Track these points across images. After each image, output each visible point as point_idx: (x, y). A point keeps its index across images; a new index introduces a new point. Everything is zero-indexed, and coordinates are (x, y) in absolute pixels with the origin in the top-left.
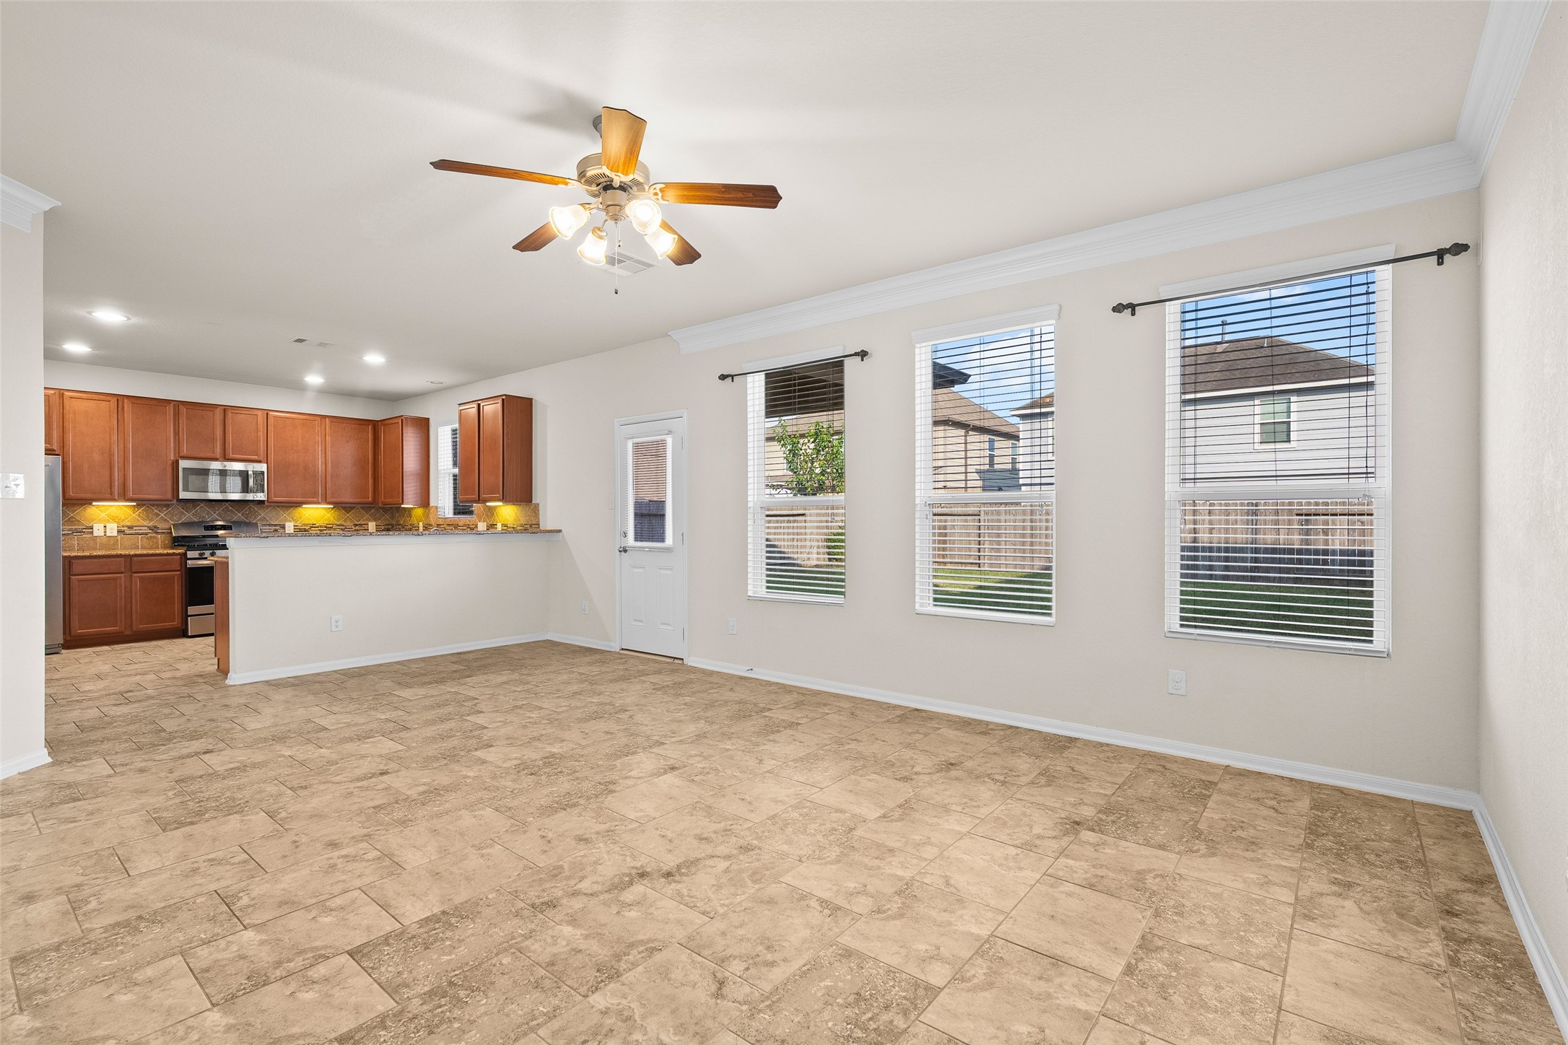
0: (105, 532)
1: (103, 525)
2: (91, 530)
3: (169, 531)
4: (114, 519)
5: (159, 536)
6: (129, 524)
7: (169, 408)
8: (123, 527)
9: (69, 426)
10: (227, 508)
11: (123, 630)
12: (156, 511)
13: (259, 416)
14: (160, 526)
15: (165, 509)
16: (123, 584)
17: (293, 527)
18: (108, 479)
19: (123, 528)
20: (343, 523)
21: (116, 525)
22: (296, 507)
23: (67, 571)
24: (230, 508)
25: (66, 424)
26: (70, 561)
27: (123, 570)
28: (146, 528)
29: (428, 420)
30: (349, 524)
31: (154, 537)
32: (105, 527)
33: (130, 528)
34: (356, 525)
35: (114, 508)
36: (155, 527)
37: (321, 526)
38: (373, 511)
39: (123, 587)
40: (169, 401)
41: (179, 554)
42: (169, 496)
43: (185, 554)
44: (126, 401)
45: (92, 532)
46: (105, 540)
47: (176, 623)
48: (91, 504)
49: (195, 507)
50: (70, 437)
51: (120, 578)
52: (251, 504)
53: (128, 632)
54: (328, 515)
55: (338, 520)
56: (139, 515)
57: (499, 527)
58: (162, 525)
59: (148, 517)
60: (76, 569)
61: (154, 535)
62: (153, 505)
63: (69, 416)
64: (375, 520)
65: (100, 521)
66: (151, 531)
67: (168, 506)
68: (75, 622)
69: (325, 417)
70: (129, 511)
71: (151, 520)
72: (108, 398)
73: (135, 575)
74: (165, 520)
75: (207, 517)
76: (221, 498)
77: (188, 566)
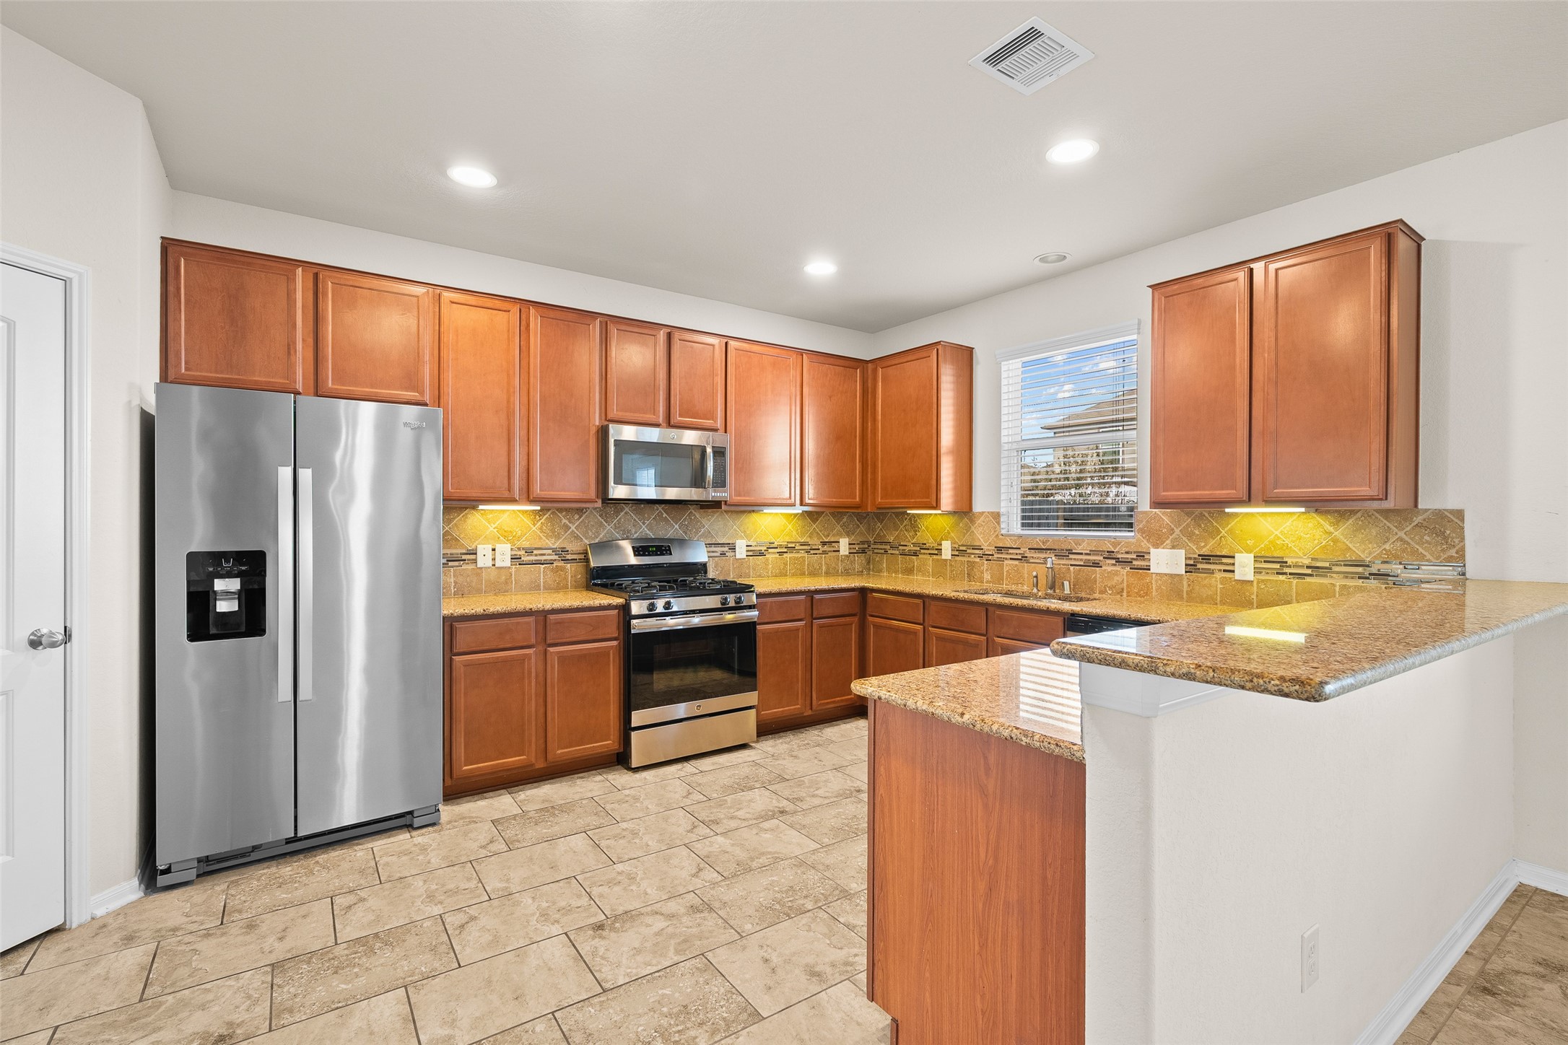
0: (494, 559)
1: (490, 547)
2: (472, 557)
3: (582, 557)
4: (506, 535)
5: (569, 565)
6: (526, 544)
7: (594, 327)
8: (519, 549)
9: (448, 355)
10: (660, 515)
11: (533, 760)
12: (564, 521)
13: (717, 347)
14: (569, 547)
15: (576, 517)
16: (533, 670)
17: (745, 548)
18: (504, 459)
19: (519, 553)
20: (808, 540)
21: (509, 546)
22: (750, 512)
23: (447, 648)
24: (665, 515)
25: (444, 353)
26: (451, 626)
27: (533, 641)
28: (550, 552)
29: (970, 350)
30: (815, 542)
31: (562, 569)
32: (494, 550)
33: (529, 551)
34: (824, 543)
35: (506, 515)
36: (564, 550)
37: (781, 546)
38: (845, 520)
39: (533, 675)
40: (592, 315)
41: (615, 607)
42: (592, 494)
43: (625, 608)
44: (532, 311)
45: (476, 560)
46: (494, 573)
47: (610, 744)
48: (474, 508)
49: (617, 513)
50: (449, 378)
51: (528, 656)
52: (692, 509)
53: (540, 765)
54: (790, 527)
55: (803, 535)
56: (541, 529)
57: (1245, 566)
58: (573, 547)
59: (553, 531)
60: (462, 642)
61: (561, 564)
62: (560, 510)
63: (448, 338)
64: (848, 535)
65: (486, 540)
66: (556, 557)
67: (580, 511)
68: (460, 751)
69: (800, 352)
70: (527, 521)
71: (558, 537)
72: (506, 305)
73: (551, 649)
74: (577, 537)
75: (633, 531)
76: (654, 497)
77: (633, 632)
